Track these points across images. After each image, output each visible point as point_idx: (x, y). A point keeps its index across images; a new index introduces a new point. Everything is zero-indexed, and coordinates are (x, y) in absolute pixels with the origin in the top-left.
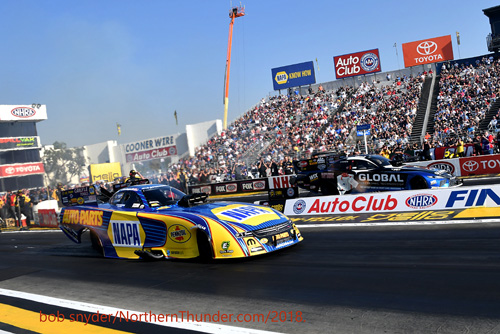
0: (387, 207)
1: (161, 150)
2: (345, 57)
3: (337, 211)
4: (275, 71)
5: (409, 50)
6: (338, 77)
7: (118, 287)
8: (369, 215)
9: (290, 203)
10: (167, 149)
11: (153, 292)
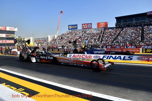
0: (89, 58)
1: (42, 40)
2: (84, 24)
3: (78, 57)
4: (69, 26)
5: (98, 24)
6: (82, 28)
7: (27, 70)
8: (85, 59)
9: (68, 55)
10: (44, 40)
11: (34, 72)
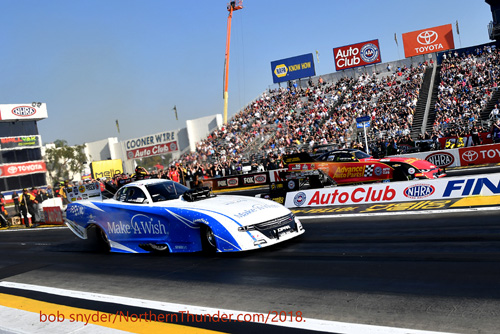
0: (385, 198)
1: (162, 146)
2: (345, 48)
3: (337, 203)
4: (274, 64)
5: (410, 40)
6: (337, 69)
8: (368, 206)
9: (291, 196)
10: (168, 145)
